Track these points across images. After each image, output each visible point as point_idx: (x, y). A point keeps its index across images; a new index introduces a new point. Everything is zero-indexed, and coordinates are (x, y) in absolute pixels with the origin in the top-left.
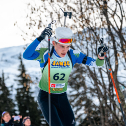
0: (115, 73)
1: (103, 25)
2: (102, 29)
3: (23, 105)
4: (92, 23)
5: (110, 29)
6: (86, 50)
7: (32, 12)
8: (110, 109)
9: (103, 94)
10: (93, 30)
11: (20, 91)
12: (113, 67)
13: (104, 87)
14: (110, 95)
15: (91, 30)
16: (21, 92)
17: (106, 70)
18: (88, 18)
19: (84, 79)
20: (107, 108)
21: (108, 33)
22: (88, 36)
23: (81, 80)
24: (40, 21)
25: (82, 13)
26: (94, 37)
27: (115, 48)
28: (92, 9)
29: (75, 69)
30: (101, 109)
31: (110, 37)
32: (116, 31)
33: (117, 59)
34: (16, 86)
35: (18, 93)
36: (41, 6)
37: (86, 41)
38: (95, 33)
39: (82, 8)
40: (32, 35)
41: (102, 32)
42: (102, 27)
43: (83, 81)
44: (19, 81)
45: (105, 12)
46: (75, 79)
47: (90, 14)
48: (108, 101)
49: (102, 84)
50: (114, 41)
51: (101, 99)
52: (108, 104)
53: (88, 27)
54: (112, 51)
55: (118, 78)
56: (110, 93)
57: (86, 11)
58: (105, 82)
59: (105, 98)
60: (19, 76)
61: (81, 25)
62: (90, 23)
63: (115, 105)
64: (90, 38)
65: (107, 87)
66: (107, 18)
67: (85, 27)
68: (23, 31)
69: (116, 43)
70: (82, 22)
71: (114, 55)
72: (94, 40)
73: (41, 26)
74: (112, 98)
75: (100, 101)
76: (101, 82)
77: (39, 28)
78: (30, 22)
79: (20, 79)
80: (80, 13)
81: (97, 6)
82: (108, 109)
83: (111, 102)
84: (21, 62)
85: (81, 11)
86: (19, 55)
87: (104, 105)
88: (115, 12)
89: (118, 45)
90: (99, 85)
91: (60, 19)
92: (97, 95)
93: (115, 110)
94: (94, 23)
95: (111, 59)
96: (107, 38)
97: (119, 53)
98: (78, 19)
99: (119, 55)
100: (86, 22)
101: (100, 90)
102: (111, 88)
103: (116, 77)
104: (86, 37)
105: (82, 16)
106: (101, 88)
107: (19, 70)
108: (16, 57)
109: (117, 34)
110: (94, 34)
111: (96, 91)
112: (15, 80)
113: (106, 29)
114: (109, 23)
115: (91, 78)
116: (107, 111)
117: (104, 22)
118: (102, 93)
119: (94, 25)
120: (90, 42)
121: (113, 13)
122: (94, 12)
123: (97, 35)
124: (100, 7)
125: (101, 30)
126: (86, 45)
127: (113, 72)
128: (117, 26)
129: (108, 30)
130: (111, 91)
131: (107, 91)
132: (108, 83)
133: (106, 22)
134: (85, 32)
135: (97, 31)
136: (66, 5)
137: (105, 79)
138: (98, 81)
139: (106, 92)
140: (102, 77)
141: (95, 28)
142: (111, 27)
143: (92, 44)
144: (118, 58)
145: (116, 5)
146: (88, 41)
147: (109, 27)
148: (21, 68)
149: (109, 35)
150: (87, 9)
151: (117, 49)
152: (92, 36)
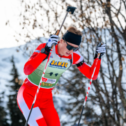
0: (119, 79)
1: (106, 25)
2: (105, 29)
3: (16, 114)
4: (93, 23)
5: (113, 30)
6: (87, 53)
7: (26, 10)
8: (114, 119)
9: (106, 102)
10: (94, 31)
11: (12, 98)
12: (117, 73)
13: (107, 94)
14: (113, 103)
15: (92, 30)
16: (13, 100)
17: (109, 76)
18: (89, 17)
19: (84, 85)
20: (110, 118)
21: (111, 34)
22: (88, 37)
23: (81, 87)
24: (35, 21)
25: (82, 12)
26: (95, 39)
27: (119, 51)
28: (93, 7)
29: (74, 74)
30: (104, 119)
31: (114, 39)
32: (121, 32)
33: (121, 64)
34: (8, 93)
35: (10, 101)
36: (36, 3)
37: (87, 43)
38: (97, 34)
39: (82, 6)
40: (26, 36)
41: (105, 33)
42: (104, 27)
43: (83, 87)
44: (12, 87)
45: (108, 11)
46: (74, 85)
47: (91, 13)
48: (112, 110)
49: (105, 92)
50: (118, 44)
51: (104, 108)
52: (112, 114)
53: (89, 28)
54: (116, 55)
55: (122, 84)
56: (114, 101)
57: (86, 10)
58: (108, 89)
59: (108, 107)
60: (11, 81)
61: (80, 25)
62: (91, 23)
63: (119, 115)
64: (91, 40)
65: (111, 94)
66: (110, 18)
67: (85, 28)
68: (16, 32)
69: (120, 45)
70: (82, 21)
71: (118, 59)
72: (96, 42)
73: (36, 26)
74: (115, 107)
75: (102, 110)
76: (104, 88)
77: (33, 28)
78: (24, 21)
79: (12, 84)
80: (80, 12)
81: (99, 4)
82: (112, 119)
83: (114, 111)
84: (14, 66)
85: (81, 9)
86: (11, 58)
87: (107, 114)
88: (119, 11)
89: (123, 48)
90: (101, 92)
91: (58, 18)
92: (99, 103)
93: (119, 120)
94: (95, 23)
95: (115, 63)
96: (109, 40)
97: (123, 56)
98: (78, 18)
99: (123, 59)
100: (87, 22)
101: (102, 98)
102: (114, 96)
103: (121, 83)
104: (87, 39)
105: (82, 15)
106: (103, 95)
107: (12, 74)
108: (8, 60)
109: (121, 36)
110: (95, 35)
111: (98, 99)
112: (7, 86)
113: (109, 30)
114: (112, 23)
115: (92, 84)
116: (111, 121)
117: (107, 22)
118: (104, 101)
119: (96, 25)
120: (91, 44)
121: (117, 12)
122: (95, 11)
123: (99, 36)
124: (103, 5)
125: (103, 30)
126: (86, 48)
127: (117, 78)
128: (122, 27)
129: (111, 31)
130: (115, 100)
131: (110, 99)
132: (111, 90)
133: (109, 22)
134: (85, 33)
135: (99, 32)
136: (65, 3)
137: (107, 86)
138: (100, 88)
139: (108, 101)
140: (104, 84)
141: (97, 29)
142: (115, 27)
143: (93, 46)
144: (123, 62)
145: (121, 3)
146: (89, 43)
147: (112, 28)
148: (14, 73)
149: (113, 36)
150: (88, 7)
151: (122, 53)
152: (93, 38)
